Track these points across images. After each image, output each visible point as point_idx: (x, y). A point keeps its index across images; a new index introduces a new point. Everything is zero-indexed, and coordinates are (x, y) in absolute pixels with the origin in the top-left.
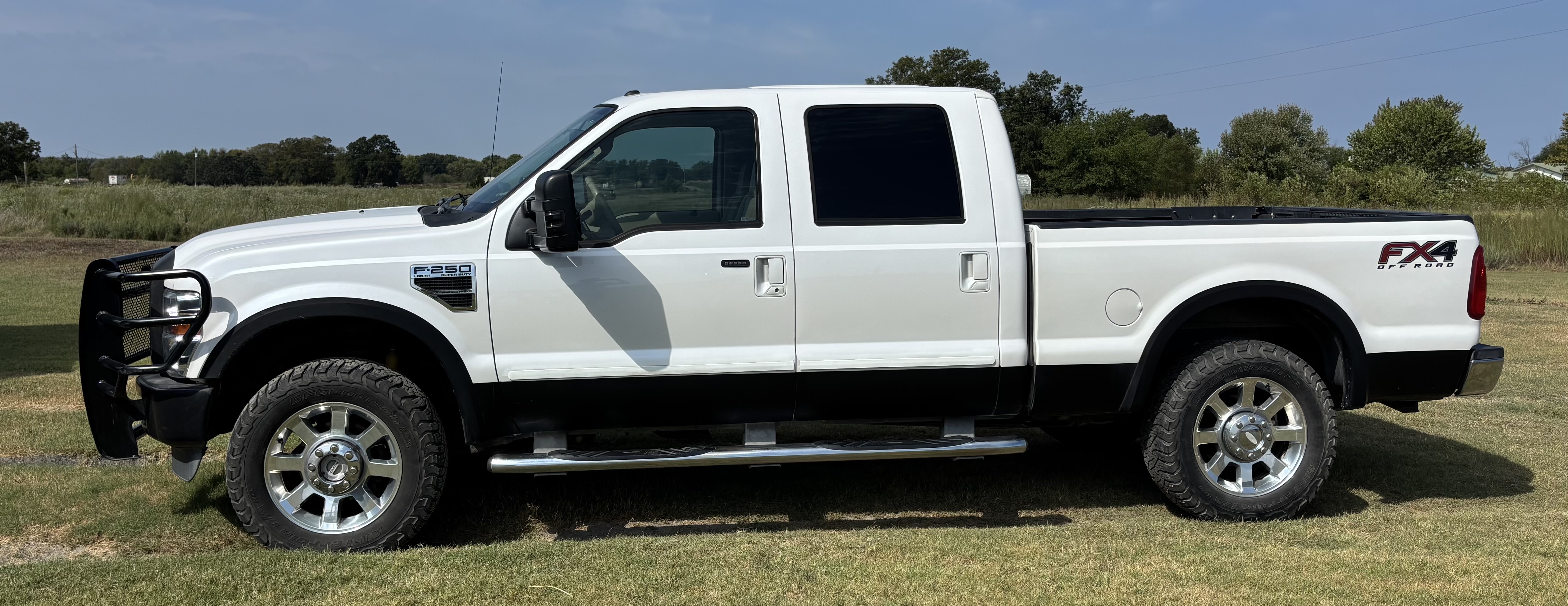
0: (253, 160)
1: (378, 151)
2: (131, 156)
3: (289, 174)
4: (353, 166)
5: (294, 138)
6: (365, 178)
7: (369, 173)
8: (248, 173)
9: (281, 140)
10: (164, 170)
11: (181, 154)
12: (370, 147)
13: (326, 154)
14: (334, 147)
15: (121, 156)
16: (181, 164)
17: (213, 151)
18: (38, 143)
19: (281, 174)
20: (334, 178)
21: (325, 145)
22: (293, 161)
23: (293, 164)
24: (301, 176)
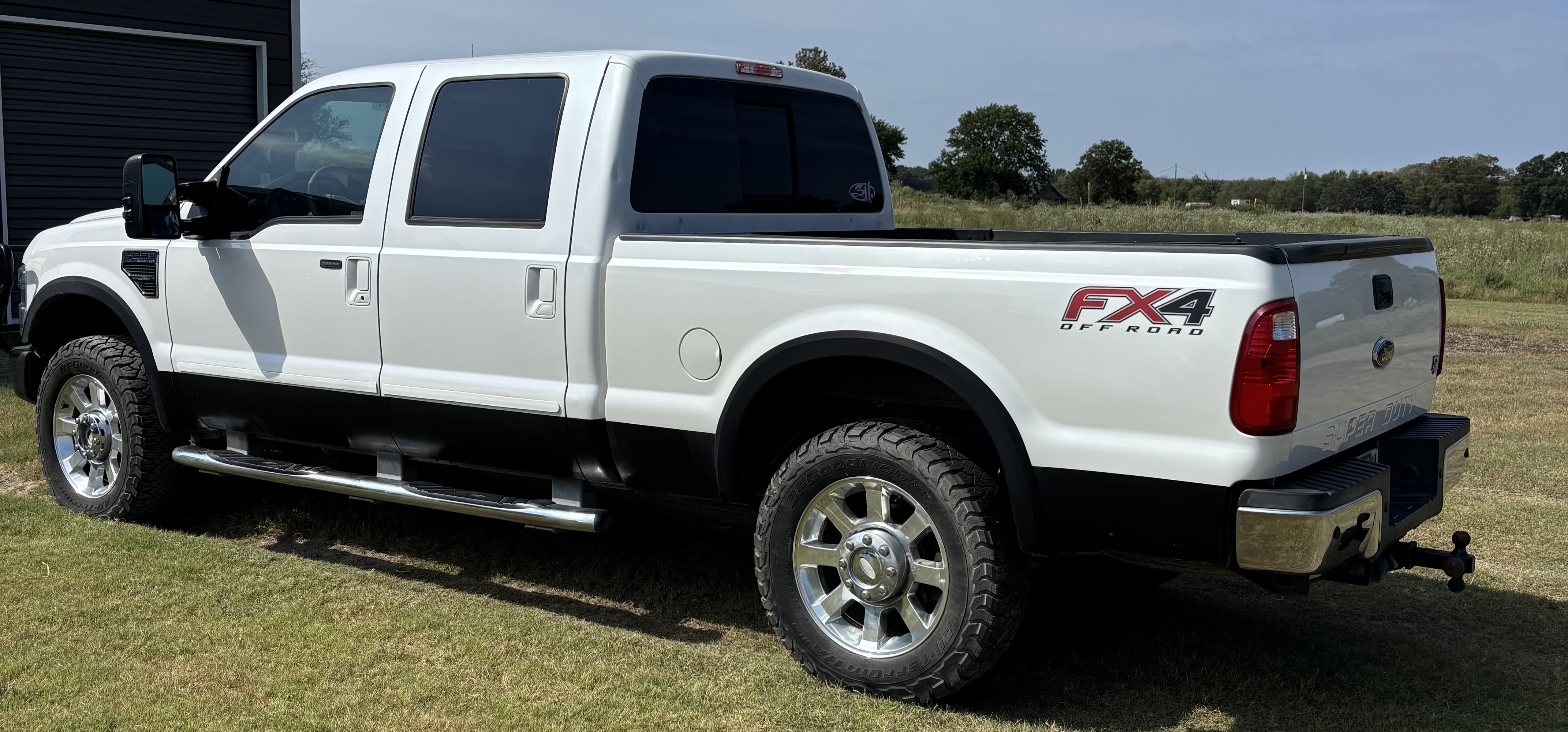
0: (1396, 183)
1: (1558, 174)
2: (1262, 179)
3: (1438, 202)
4: (1522, 193)
5: (1450, 156)
6: (1537, 208)
7: (1543, 202)
8: (1389, 200)
9: (1433, 159)
10: (1295, 194)
11: (1317, 177)
12: (1548, 168)
13: (1489, 176)
14: (1501, 168)
15: (1252, 178)
16: (1315, 188)
17: (1354, 173)
18: (1141, 162)
19: (1429, 202)
20: (1497, 208)
21: (1489, 165)
22: (1445, 185)
23: (1445, 190)
24: (1453, 205)
